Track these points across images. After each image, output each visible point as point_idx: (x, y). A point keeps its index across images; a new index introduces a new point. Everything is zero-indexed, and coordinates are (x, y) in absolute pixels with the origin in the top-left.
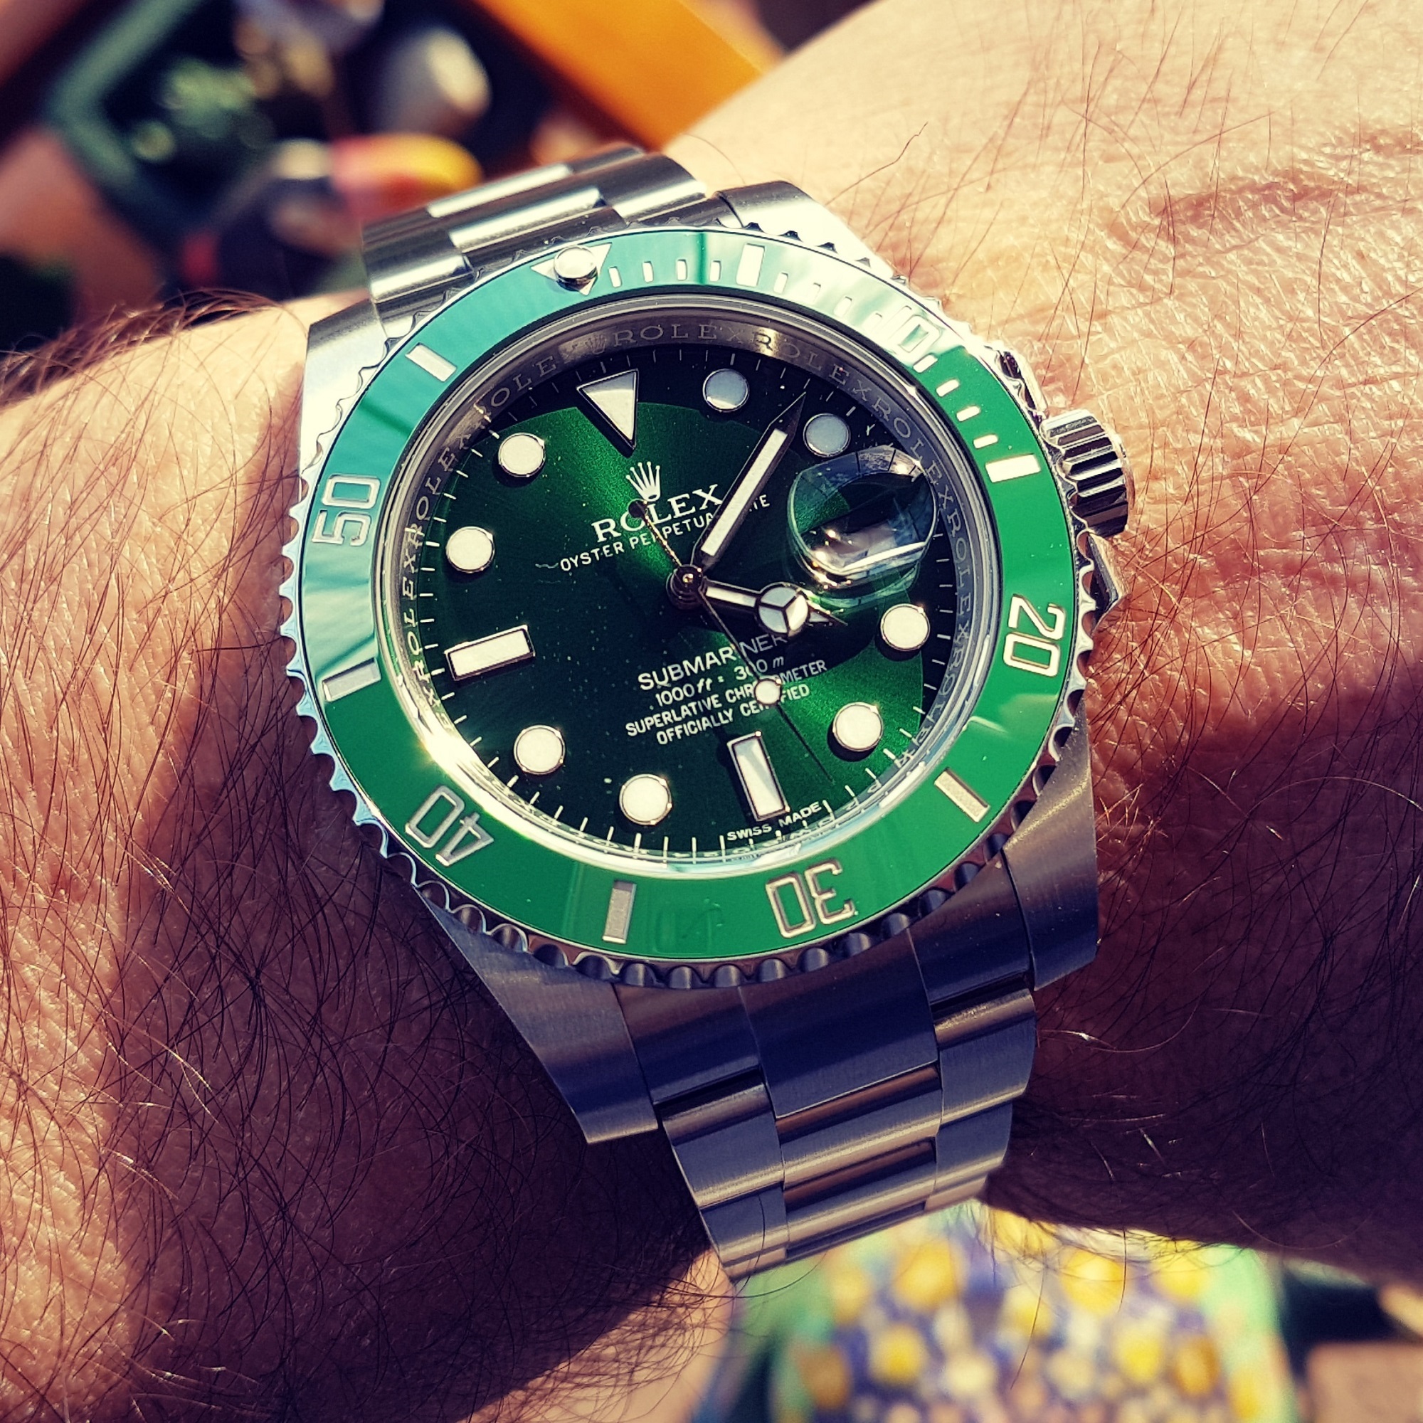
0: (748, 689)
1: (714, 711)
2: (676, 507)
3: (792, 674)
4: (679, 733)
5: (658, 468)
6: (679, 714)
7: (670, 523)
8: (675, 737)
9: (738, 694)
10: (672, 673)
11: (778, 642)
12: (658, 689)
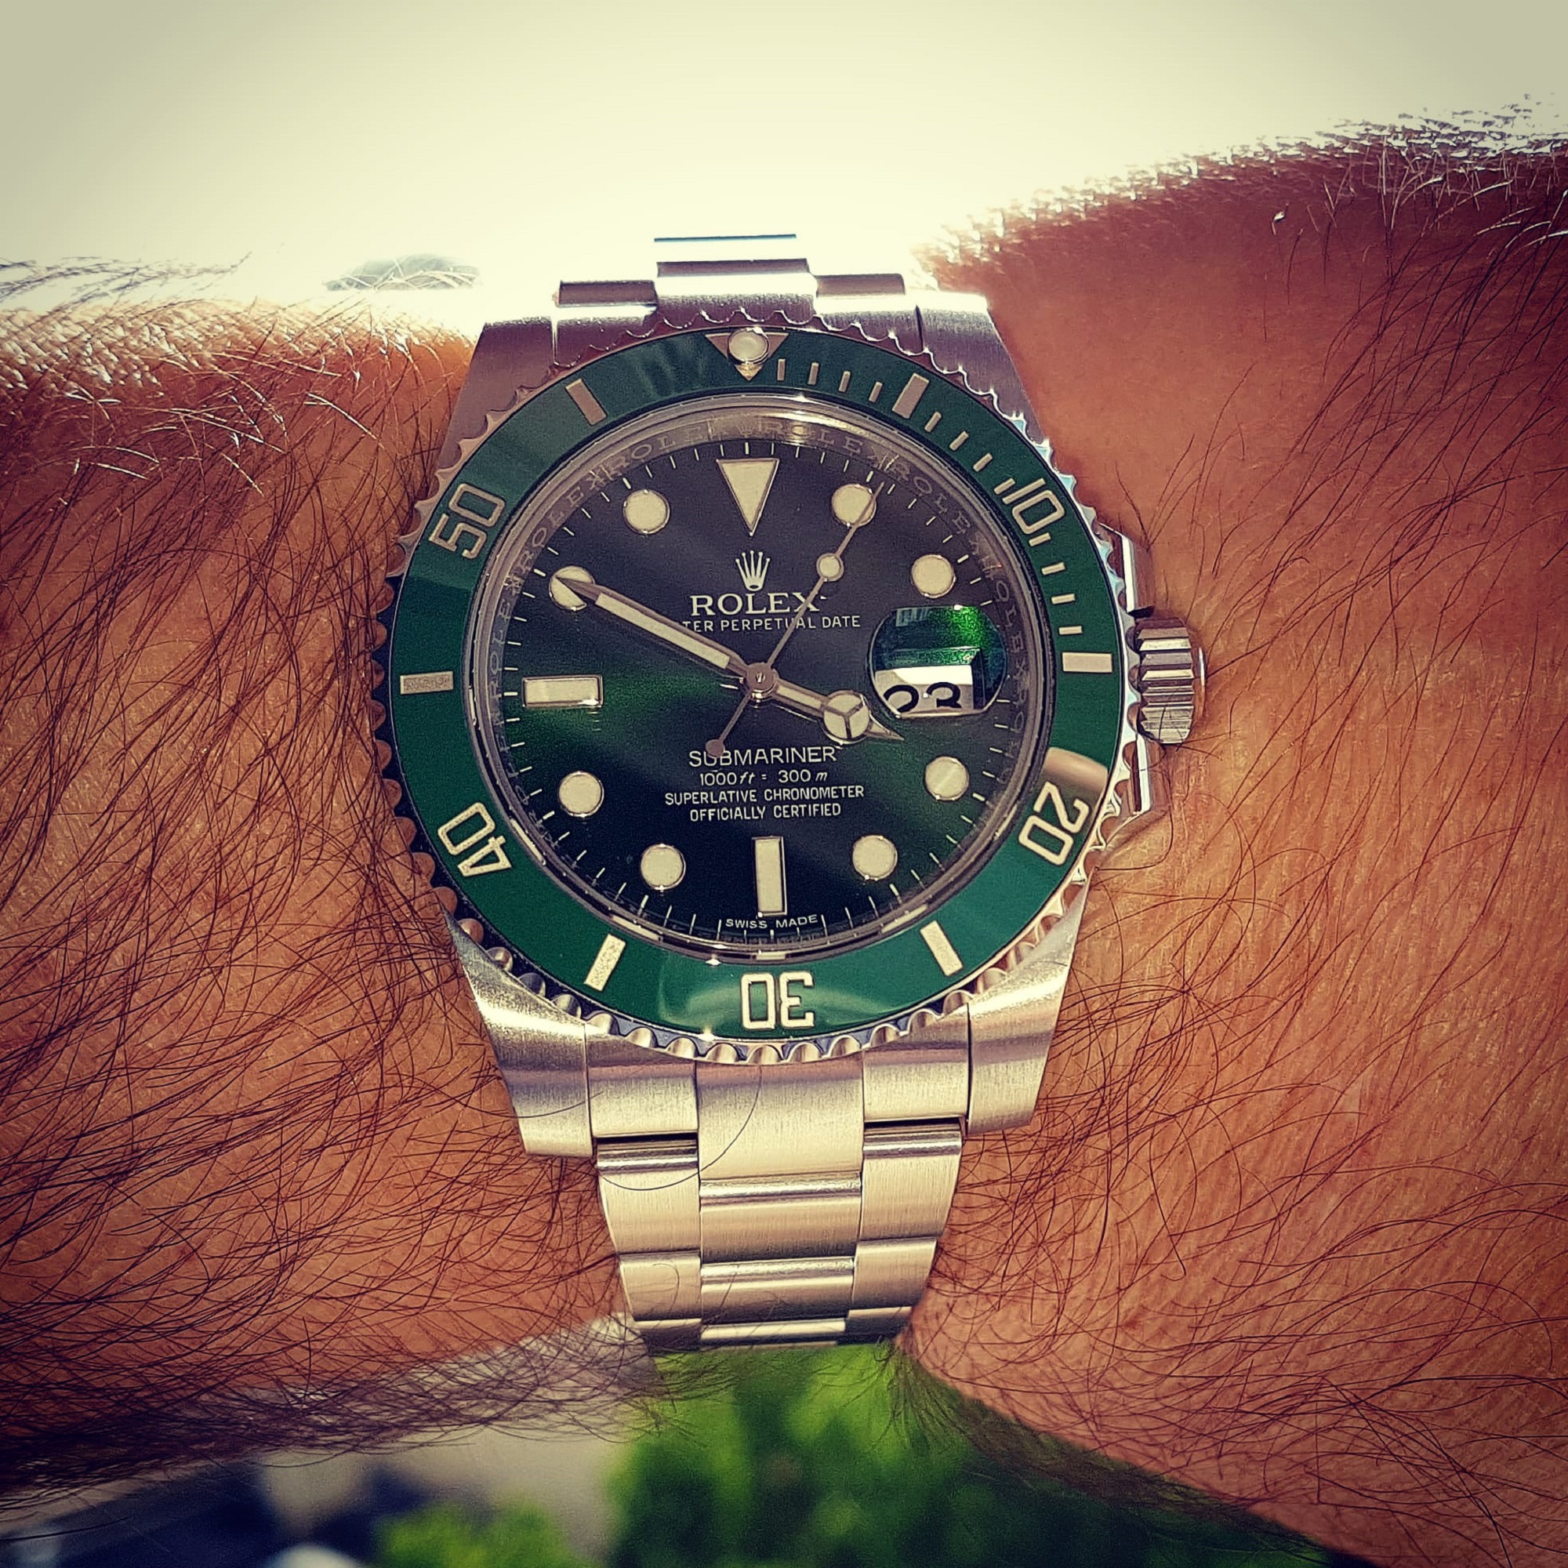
0: (786, 793)
1: (749, 804)
2: (773, 603)
3: (830, 792)
4: (711, 815)
5: (768, 561)
6: (716, 798)
7: (762, 616)
8: (706, 818)
9: (775, 795)
11: (827, 757)
12: (704, 769)
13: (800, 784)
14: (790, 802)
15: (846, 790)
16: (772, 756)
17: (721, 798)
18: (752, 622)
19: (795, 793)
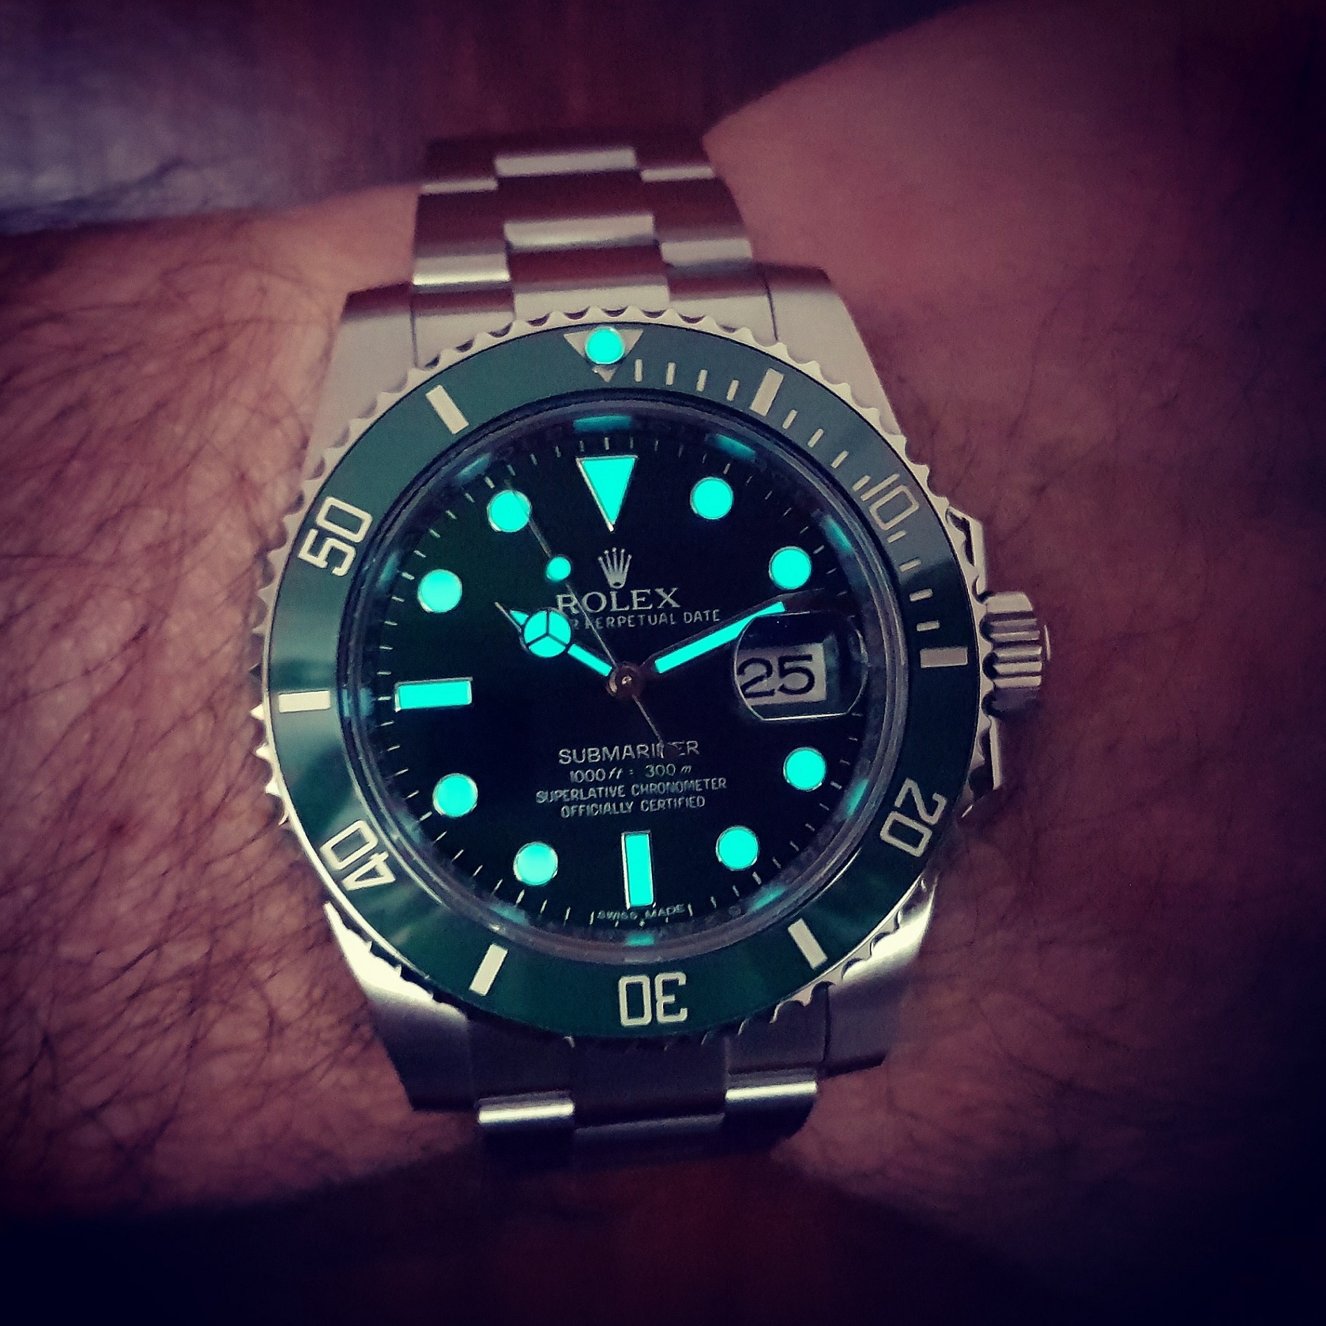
0: (653, 787)
1: (617, 800)
2: (635, 600)
3: (695, 784)
4: (581, 812)
5: (630, 557)
6: (586, 794)
7: (626, 614)
8: (577, 813)
9: (642, 790)
10: (590, 756)
11: (691, 751)
12: (573, 766)
13: (666, 779)
14: (656, 796)
15: (710, 782)
16: (639, 753)
17: (590, 796)
18: (616, 621)
19: (661, 787)
